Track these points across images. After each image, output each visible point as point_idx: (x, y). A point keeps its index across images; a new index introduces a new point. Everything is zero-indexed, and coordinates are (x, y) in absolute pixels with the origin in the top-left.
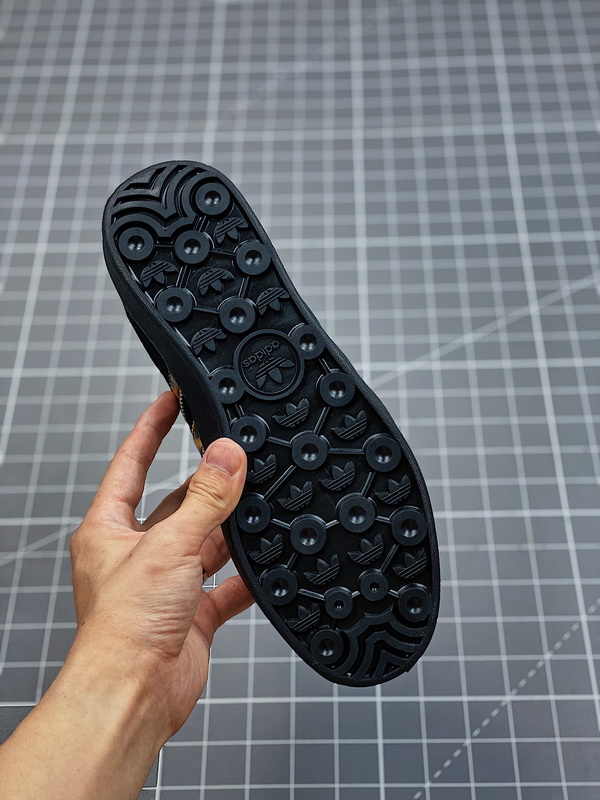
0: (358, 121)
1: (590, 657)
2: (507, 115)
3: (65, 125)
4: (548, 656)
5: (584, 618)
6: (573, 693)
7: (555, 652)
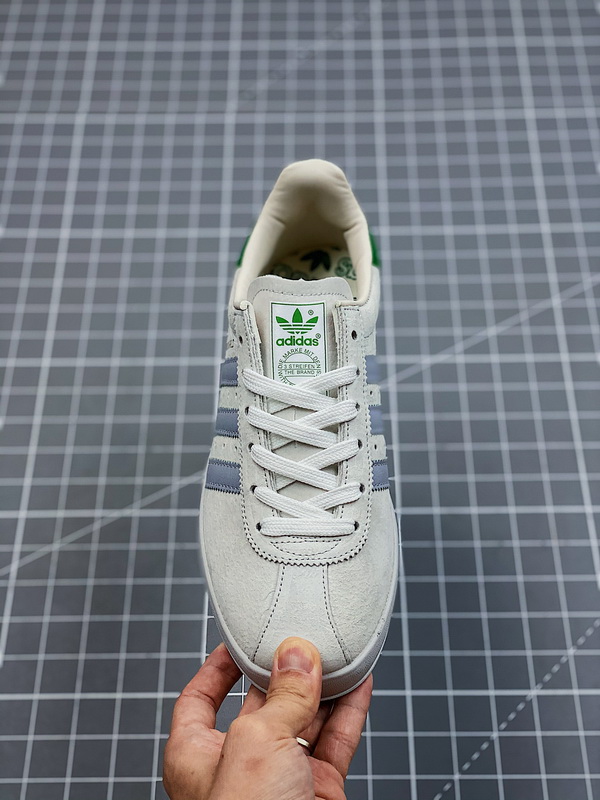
0: (380, 103)
2: (528, 99)
3: (85, 104)
4: (571, 652)
7: (580, 648)
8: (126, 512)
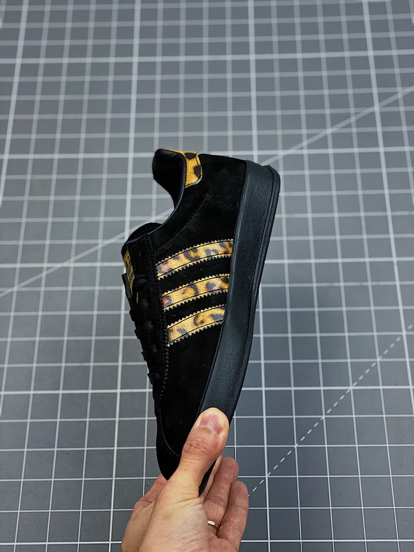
1: (407, 360)
4: (379, 359)
5: (404, 333)
6: (396, 385)
7: (384, 357)
8: (65, 264)
